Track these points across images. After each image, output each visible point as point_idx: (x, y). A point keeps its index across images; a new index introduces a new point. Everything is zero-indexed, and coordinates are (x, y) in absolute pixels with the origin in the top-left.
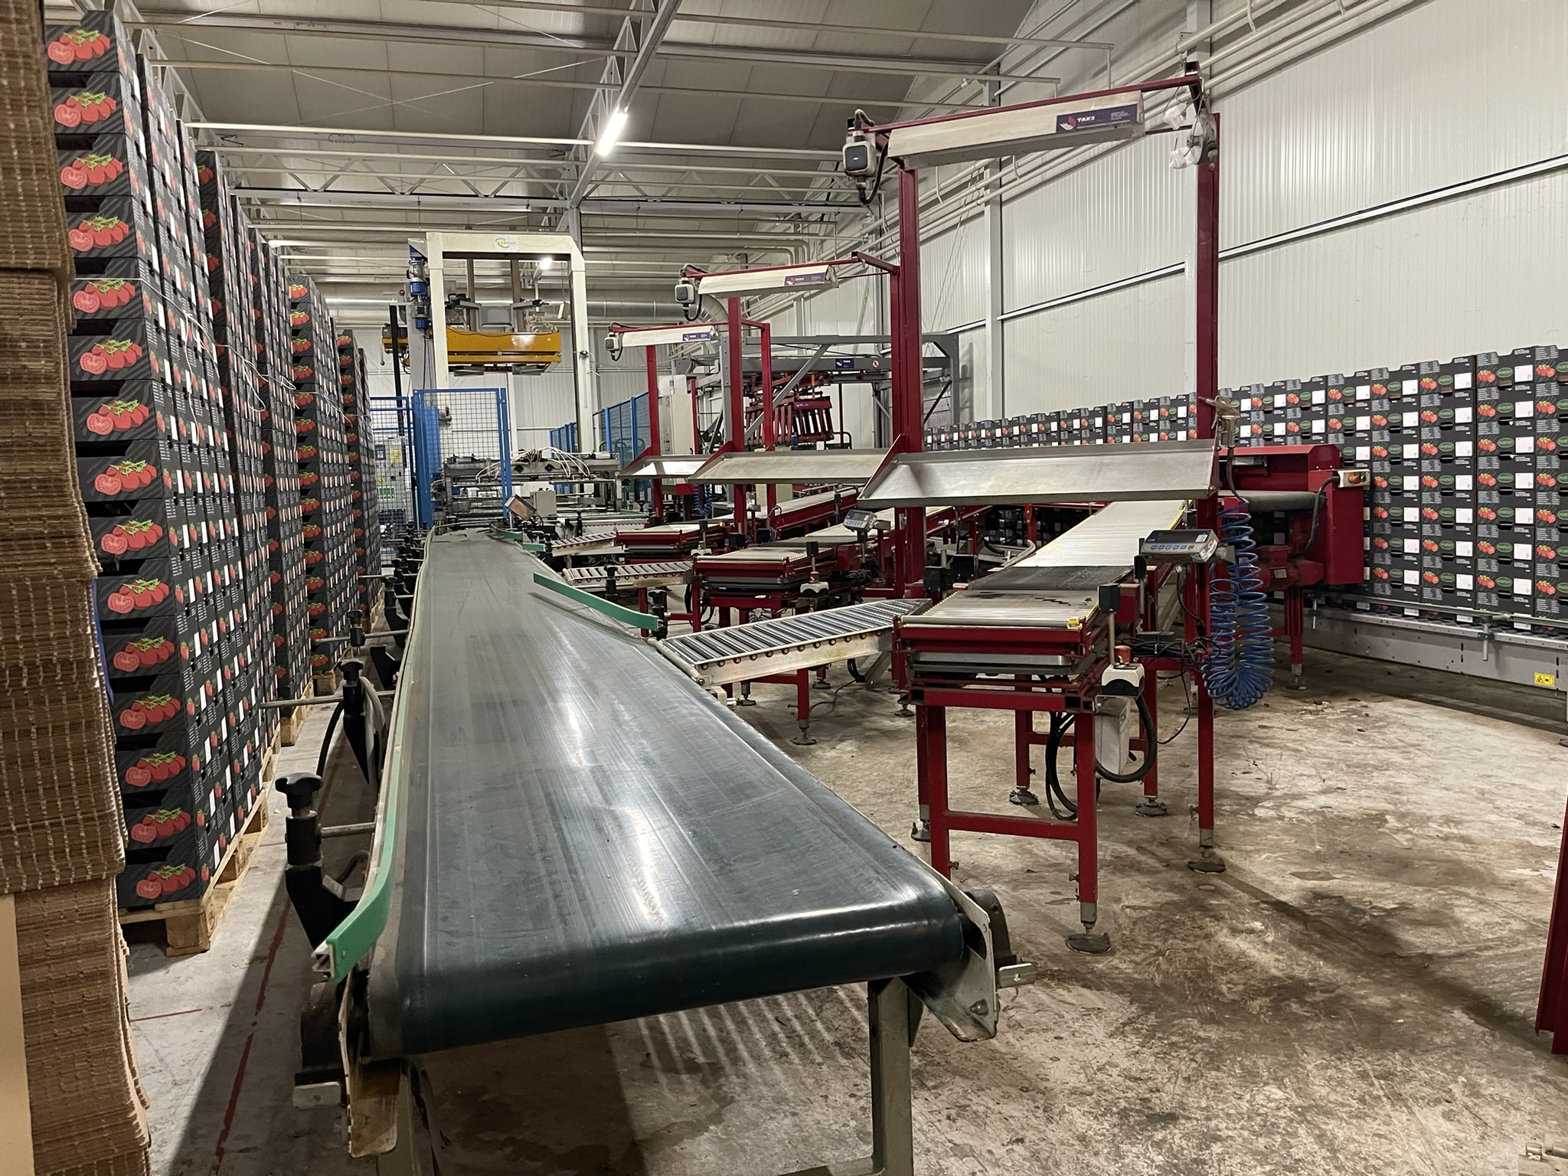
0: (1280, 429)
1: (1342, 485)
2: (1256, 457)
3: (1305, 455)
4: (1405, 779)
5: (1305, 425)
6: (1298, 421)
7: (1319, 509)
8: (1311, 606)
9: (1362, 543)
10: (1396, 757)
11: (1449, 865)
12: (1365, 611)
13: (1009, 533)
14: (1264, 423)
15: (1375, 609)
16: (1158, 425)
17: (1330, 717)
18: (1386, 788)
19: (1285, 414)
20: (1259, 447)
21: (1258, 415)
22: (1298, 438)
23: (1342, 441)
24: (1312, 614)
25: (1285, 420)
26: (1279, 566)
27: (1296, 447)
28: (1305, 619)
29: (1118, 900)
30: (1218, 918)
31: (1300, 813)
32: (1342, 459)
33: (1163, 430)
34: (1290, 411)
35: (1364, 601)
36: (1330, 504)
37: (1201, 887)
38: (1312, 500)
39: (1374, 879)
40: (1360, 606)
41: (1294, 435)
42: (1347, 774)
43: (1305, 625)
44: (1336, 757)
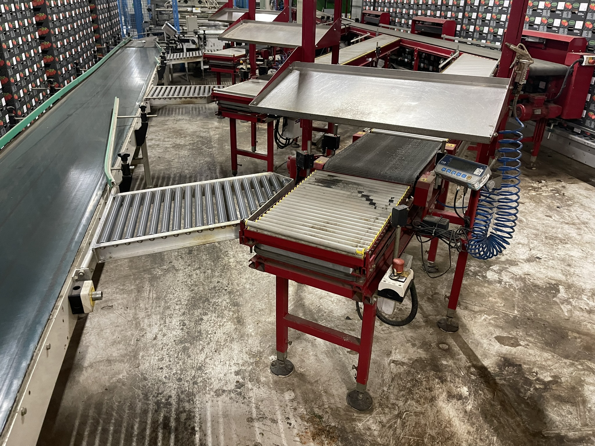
0: (557, 22)
1: (584, 64)
2: (540, 38)
3: (567, 43)
4: (576, 253)
5: (571, 23)
6: (568, 20)
7: (569, 75)
8: (550, 126)
9: (586, 96)
10: (573, 232)
11: (588, 338)
12: (577, 134)
13: (409, 57)
14: (549, 18)
15: (583, 134)
16: (492, 9)
17: (544, 194)
18: (563, 260)
19: (562, 14)
20: (543, 33)
21: (547, 12)
22: (566, 30)
23: (590, 35)
24: (549, 130)
25: (561, 18)
26: (538, 107)
27: (563, 36)
28: (545, 132)
29: (389, 354)
30: (443, 380)
31: (512, 278)
32: (587, 47)
33: (495, 13)
34: (565, 13)
35: (579, 128)
36: (574, 74)
37: (441, 346)
38: (565, 71)
39: (543, 349)
40: (576, 130)
41: (564, 27)
42: (545, 244)
43: (544, 135)
44: (541, 229)
